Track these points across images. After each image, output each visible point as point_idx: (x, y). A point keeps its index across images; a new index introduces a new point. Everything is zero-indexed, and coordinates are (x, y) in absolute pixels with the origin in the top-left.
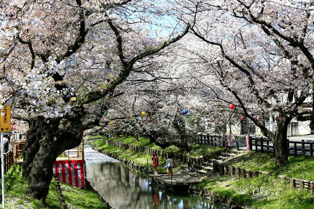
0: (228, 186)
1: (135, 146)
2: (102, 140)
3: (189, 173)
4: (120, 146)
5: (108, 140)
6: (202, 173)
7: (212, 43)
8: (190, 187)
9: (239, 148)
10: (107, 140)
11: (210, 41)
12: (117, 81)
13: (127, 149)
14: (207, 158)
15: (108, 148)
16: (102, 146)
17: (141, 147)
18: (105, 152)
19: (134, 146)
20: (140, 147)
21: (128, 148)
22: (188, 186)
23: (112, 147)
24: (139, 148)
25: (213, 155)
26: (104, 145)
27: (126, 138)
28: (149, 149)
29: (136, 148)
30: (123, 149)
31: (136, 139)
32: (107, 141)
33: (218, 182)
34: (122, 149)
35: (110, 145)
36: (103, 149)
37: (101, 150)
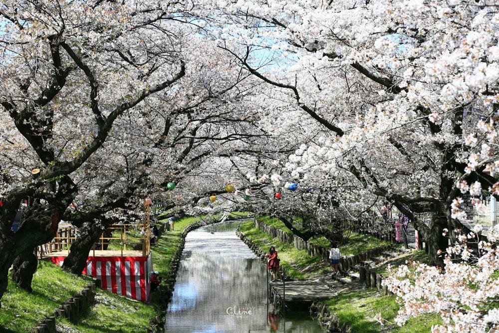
0: (363, 306)
1: (284, 233)
3: (328, 282)
4: (269, 230)
5: (258, 221)
6: (343, 283)
7: (281, 85)
8: (313, 304)
9: (409, 245)
11: (276, 82)
13: (275, 237)
14: (360, 258)
15: (255, 234)
16: (250, 229)
17: (289, 235)
18: (247, 239)
19: (282, 233)
21: (276, 235)
22: (310, 303)
23: (260, 233)
25: (369, 253)
28: (297, 238)
32: (256, 222)
33: (355, 299)
34: (271, 235)
35: (260, 229)
36: (247, 235)
37: (244, 237)
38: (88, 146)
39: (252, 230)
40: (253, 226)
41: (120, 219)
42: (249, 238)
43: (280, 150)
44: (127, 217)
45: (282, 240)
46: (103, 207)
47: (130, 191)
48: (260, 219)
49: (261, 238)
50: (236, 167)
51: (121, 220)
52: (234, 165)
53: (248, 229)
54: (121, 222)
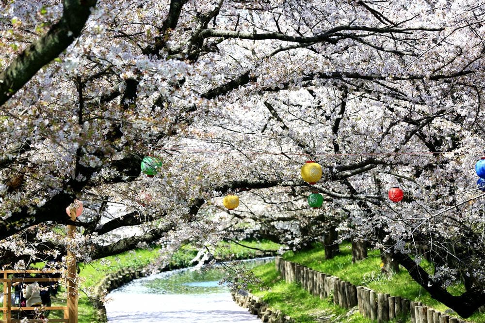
1: (379, 295)
2: (277, 262)
4: (330, 290)
5: (293, 265)
10: (289, 263)
12: (39, 48)
13: (352, 307)
15: (288, 298)
16: (272, 285)
17: (400, 299)
18: (270, 313)
19: (375, 296)
20: (394, 299)
21: (354, 303)
23: (303, 296)
24: (390, 303)
26: (277, 281)
27: (360, 258)
28: (425, 310)
29: (383, 306)
30: (340, 303)
31: (391, 264)
32: (288, 268)
34: (338, 303)
35: (300, 286)
36: (269, 301)
37: (259, 305)
38: (33, 48)
39: (278, 289)
40: (278, 277)
41: (18, 254)
42: (276, 308)
43: (435, 71)
44: (38, 248)
45: (376, 315)
46: (9, 219)
47: (81, 177)
48: (296, 261)
49: (308, 308)
50: (279, 120)
51: (21, 257)
52: (275, 115)
53: (267, 285)
54: (22, 261)
